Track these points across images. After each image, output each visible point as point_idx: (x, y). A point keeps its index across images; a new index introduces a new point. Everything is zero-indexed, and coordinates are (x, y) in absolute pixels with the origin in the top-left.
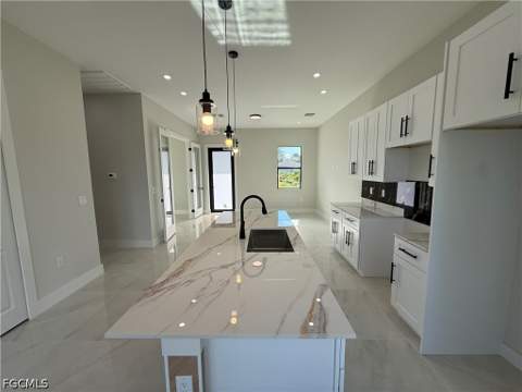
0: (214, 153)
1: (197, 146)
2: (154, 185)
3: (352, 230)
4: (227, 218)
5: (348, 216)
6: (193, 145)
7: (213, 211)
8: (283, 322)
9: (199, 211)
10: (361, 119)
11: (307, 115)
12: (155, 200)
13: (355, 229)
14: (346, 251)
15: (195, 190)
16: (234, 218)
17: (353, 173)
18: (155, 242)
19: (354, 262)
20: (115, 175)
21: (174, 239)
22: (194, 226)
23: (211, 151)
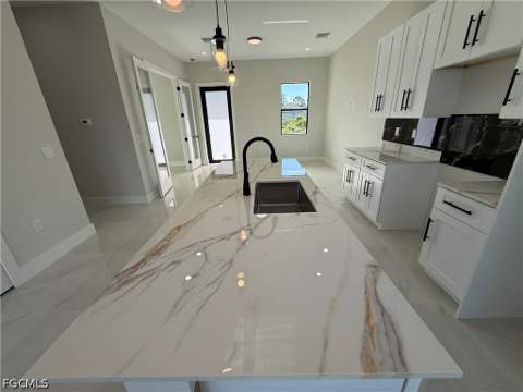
0: (207, 94)
1: (187, 85)
2: (139, 132)
3: (373, 179)
4: (227, 168)
5: (368, 162)
6: (182, 84)
7: (212, 161)
8: (326, 345)
9: (197, 162)
10: (398, 32)
11: (320, 35)
12: (143, 149)
13: (377, 178)
14: (362, 204)
15: (190, 139)
16: (235, 169)
17: (378, 109)
18: (150, 197)
19: (372, 214)
20: (89, 121)
21: (172, 193)
22: (193, 179)
23: (203, 90)
